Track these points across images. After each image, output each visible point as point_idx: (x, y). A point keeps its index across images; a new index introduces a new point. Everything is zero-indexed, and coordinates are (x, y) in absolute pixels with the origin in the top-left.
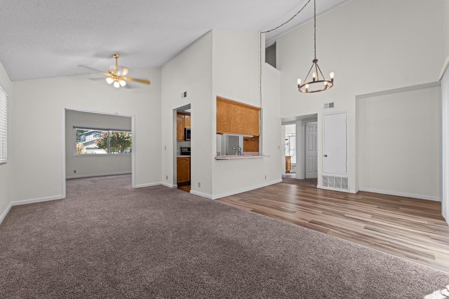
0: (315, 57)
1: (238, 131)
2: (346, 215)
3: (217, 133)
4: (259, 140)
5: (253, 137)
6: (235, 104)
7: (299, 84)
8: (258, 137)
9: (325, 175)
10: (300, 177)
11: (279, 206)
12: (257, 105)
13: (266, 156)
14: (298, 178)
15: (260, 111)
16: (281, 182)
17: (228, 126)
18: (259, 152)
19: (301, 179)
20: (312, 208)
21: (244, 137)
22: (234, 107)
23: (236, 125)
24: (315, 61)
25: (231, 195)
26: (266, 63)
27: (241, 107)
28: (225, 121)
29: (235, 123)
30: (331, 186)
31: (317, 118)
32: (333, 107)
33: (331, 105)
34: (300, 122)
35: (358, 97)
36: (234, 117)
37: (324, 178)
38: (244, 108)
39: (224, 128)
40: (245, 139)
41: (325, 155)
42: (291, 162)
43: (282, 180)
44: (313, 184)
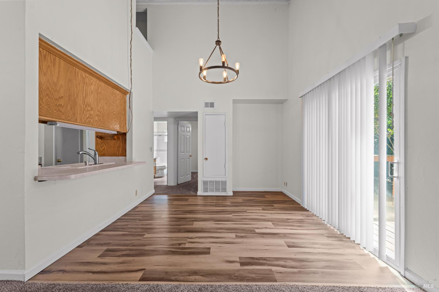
0: (218, 38)
1: (92, 121)
2: (257, 231)
3: (41, 121)
4: (126, 139)
5: (116, 133)
6: (85, 71)
7: (202, 65)
8: (125, 134)
9: (205, 179)
10: (172, 183)
11: (180, 244)
12: (126, 85)
13: (138, 163)
14: (170, 185)
15: (128, 96)
16: (154, 194)
17: (69, 108)
18: (126, 156)
19: (174, 185)
20: (220, 231)
21: (96, 133)
22: (84, 76)
23: (88, 110)
24: (218, 42)
25: (78, 247)
26: (137, 28)
27: (98, 81)
28: (62, 97)
29: (86, 106)
30: (212, 191)
31: (197, 117)
32: (213, 107)
33: (212, 105)
34: (172, 120)
35: (235, 102)
36: (83, 93)
37: (205, 183)
38: (103, 84)
39: (61, 111)
40: (100, 137)
41: (206, 157)
42: (157, 165)
43: (154, 190)
44: (190, 190)
